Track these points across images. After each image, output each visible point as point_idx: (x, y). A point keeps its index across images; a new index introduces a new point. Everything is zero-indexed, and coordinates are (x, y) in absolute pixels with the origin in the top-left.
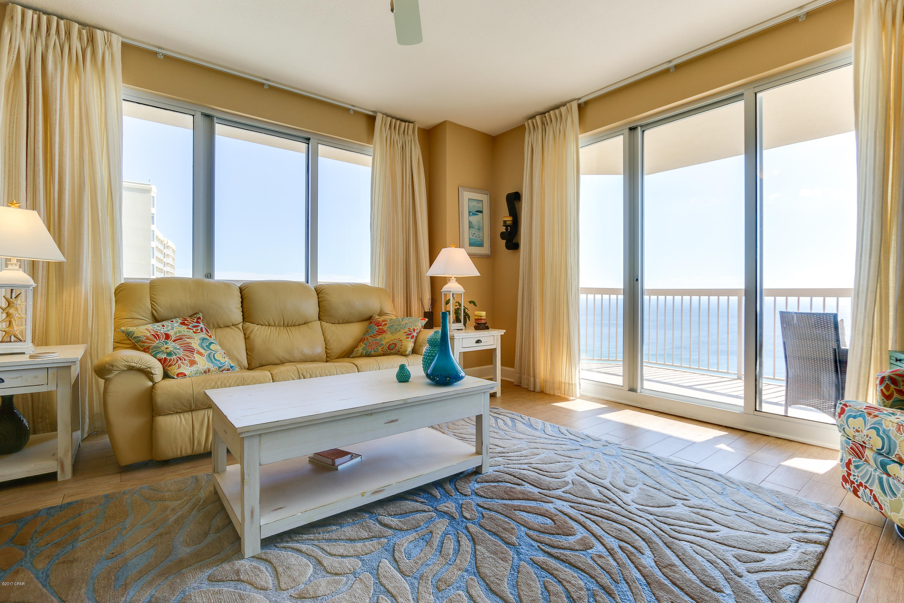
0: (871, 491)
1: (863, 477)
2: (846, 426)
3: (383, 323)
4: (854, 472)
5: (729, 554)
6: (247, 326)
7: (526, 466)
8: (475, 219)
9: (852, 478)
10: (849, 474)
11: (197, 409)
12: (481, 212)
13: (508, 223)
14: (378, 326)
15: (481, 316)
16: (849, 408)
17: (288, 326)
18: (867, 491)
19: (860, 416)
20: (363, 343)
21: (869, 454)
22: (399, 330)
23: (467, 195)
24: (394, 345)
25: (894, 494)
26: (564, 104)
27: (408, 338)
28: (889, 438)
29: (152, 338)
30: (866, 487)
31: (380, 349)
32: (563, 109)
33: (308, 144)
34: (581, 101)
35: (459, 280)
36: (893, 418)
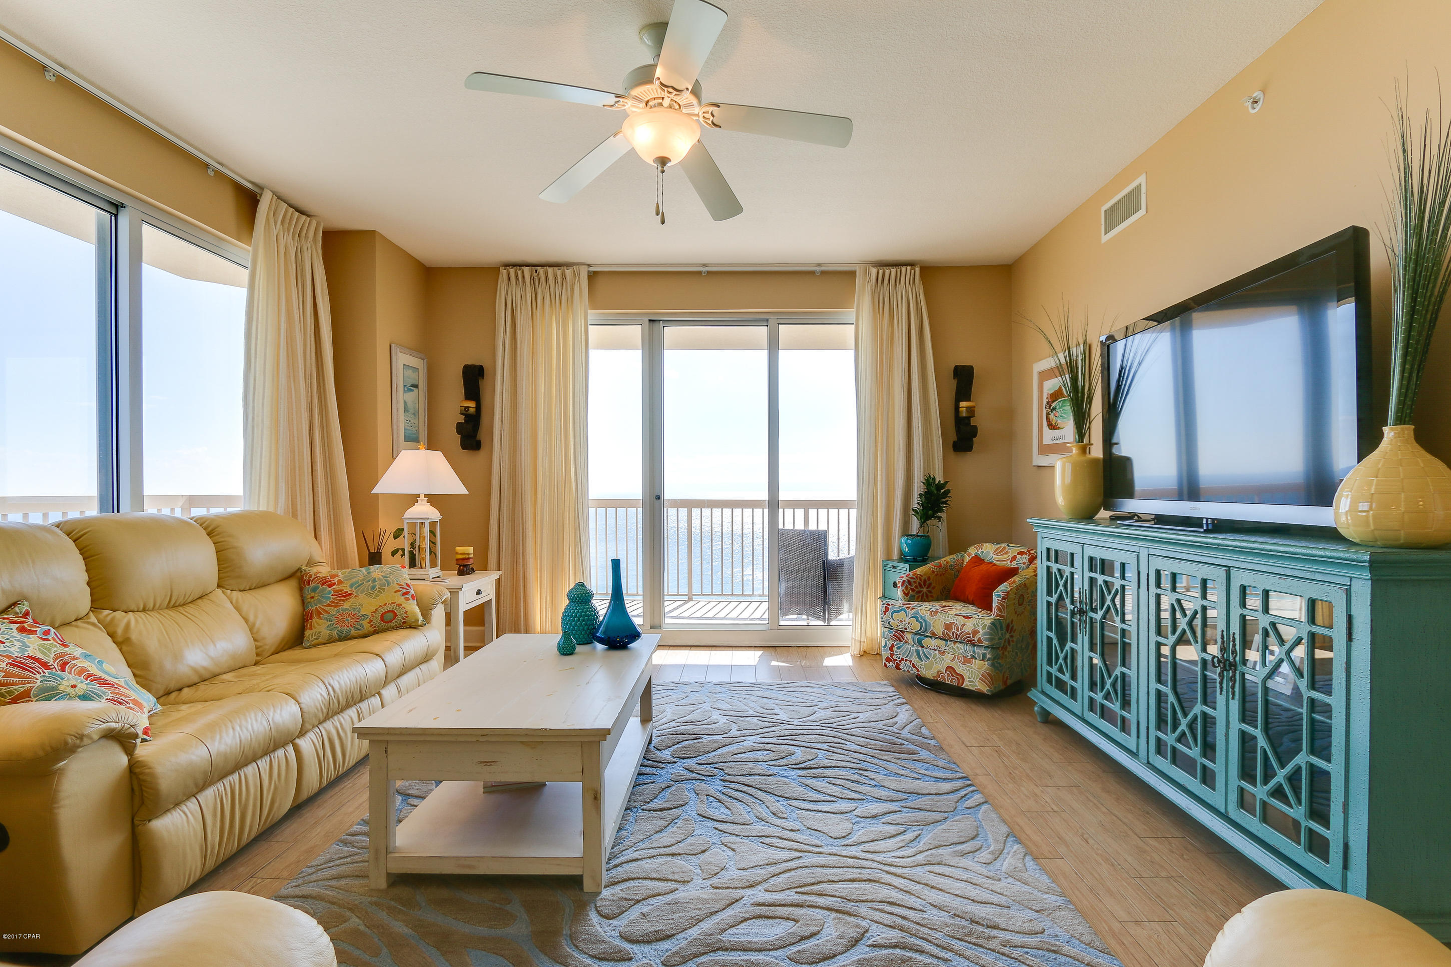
0: (911, 662)
1: (903, 654)
2: (891, 620)
3: (336, 580)
4: (896, 652)
5: (880, 725)
6: (109, 618)
7: (673, 724)
8: (411, 397)
9: (895, 657)
10: (892, 655)
11: (202, 788)
12: (416, 386)
13: (472, 411)
14: (330, 586)
15: (468, 554)
16: (891, 606)
17: (174, 606)
18: (908, 663)
19: (902, 610)
20: (320, 618)
21: (908, 636)
22: (383, 589)
23: (403, 359)
24: (391, 615)
25: (928, 658)
26: (568, 265)
27: (407, 599)
28: (925, 621)
29: (16, 670)
30: (906, 660)
31: (365, 623)
32: (569, 272)
33: (116, 216)
34: (591, 269)
35: (433, 499)
36: (923, 608)
